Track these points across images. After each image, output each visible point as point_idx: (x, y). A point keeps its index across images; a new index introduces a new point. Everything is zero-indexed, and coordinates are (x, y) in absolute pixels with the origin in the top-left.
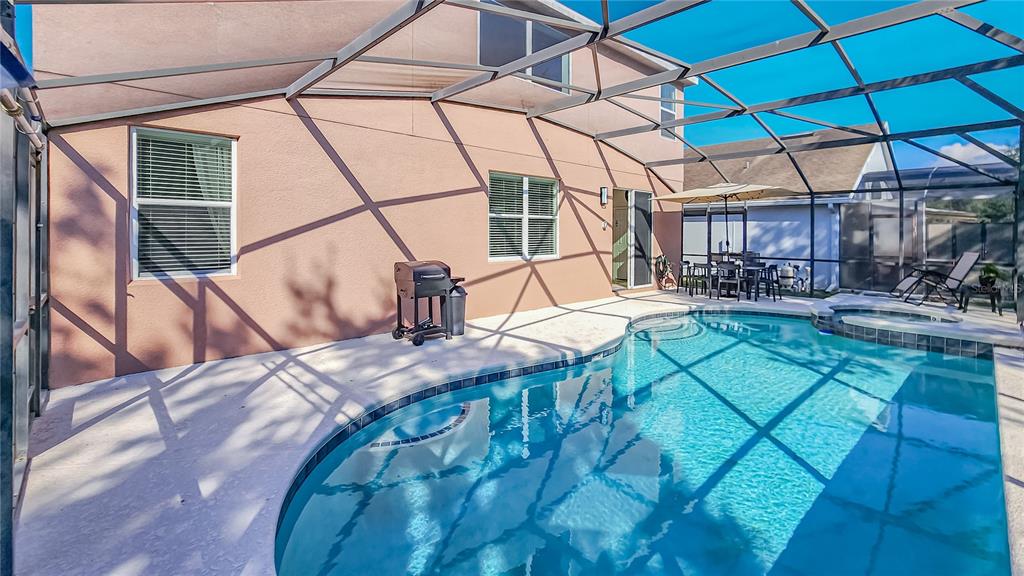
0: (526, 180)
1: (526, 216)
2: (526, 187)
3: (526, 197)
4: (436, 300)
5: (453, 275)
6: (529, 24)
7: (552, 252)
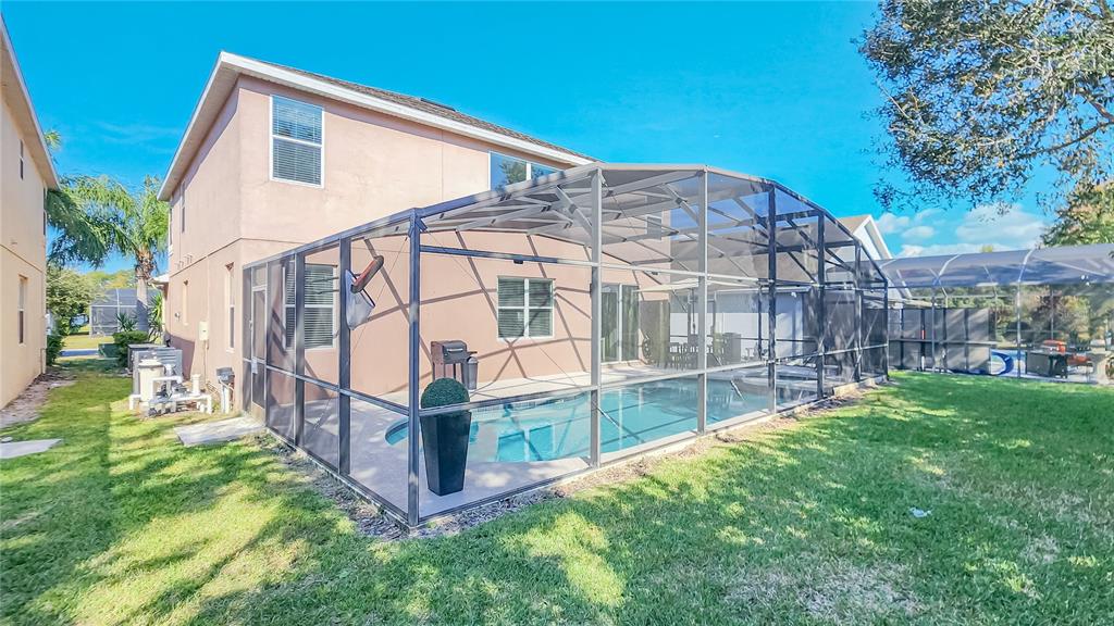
0: (527, 282)
1: (527, 308)
2: (527, 287)
3: (527, 295)
4: (458, 366)
5: (468, 350)
6: (529, 166)
7: (549, 334)
